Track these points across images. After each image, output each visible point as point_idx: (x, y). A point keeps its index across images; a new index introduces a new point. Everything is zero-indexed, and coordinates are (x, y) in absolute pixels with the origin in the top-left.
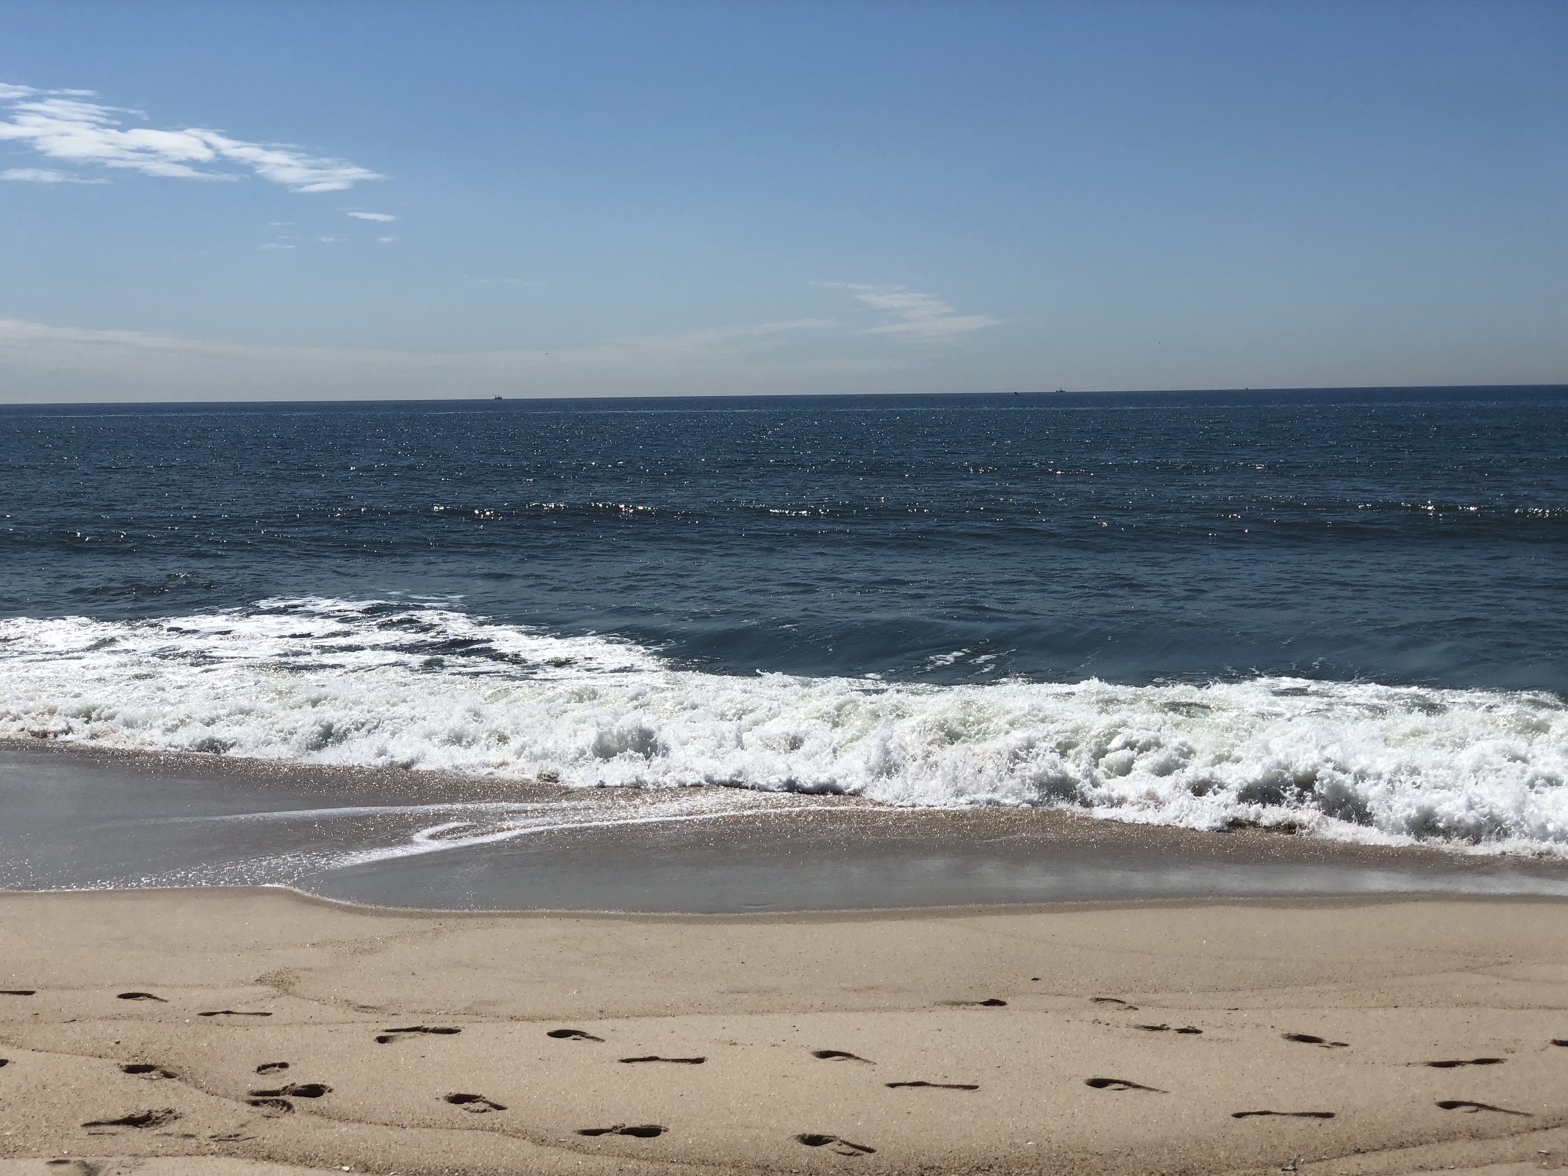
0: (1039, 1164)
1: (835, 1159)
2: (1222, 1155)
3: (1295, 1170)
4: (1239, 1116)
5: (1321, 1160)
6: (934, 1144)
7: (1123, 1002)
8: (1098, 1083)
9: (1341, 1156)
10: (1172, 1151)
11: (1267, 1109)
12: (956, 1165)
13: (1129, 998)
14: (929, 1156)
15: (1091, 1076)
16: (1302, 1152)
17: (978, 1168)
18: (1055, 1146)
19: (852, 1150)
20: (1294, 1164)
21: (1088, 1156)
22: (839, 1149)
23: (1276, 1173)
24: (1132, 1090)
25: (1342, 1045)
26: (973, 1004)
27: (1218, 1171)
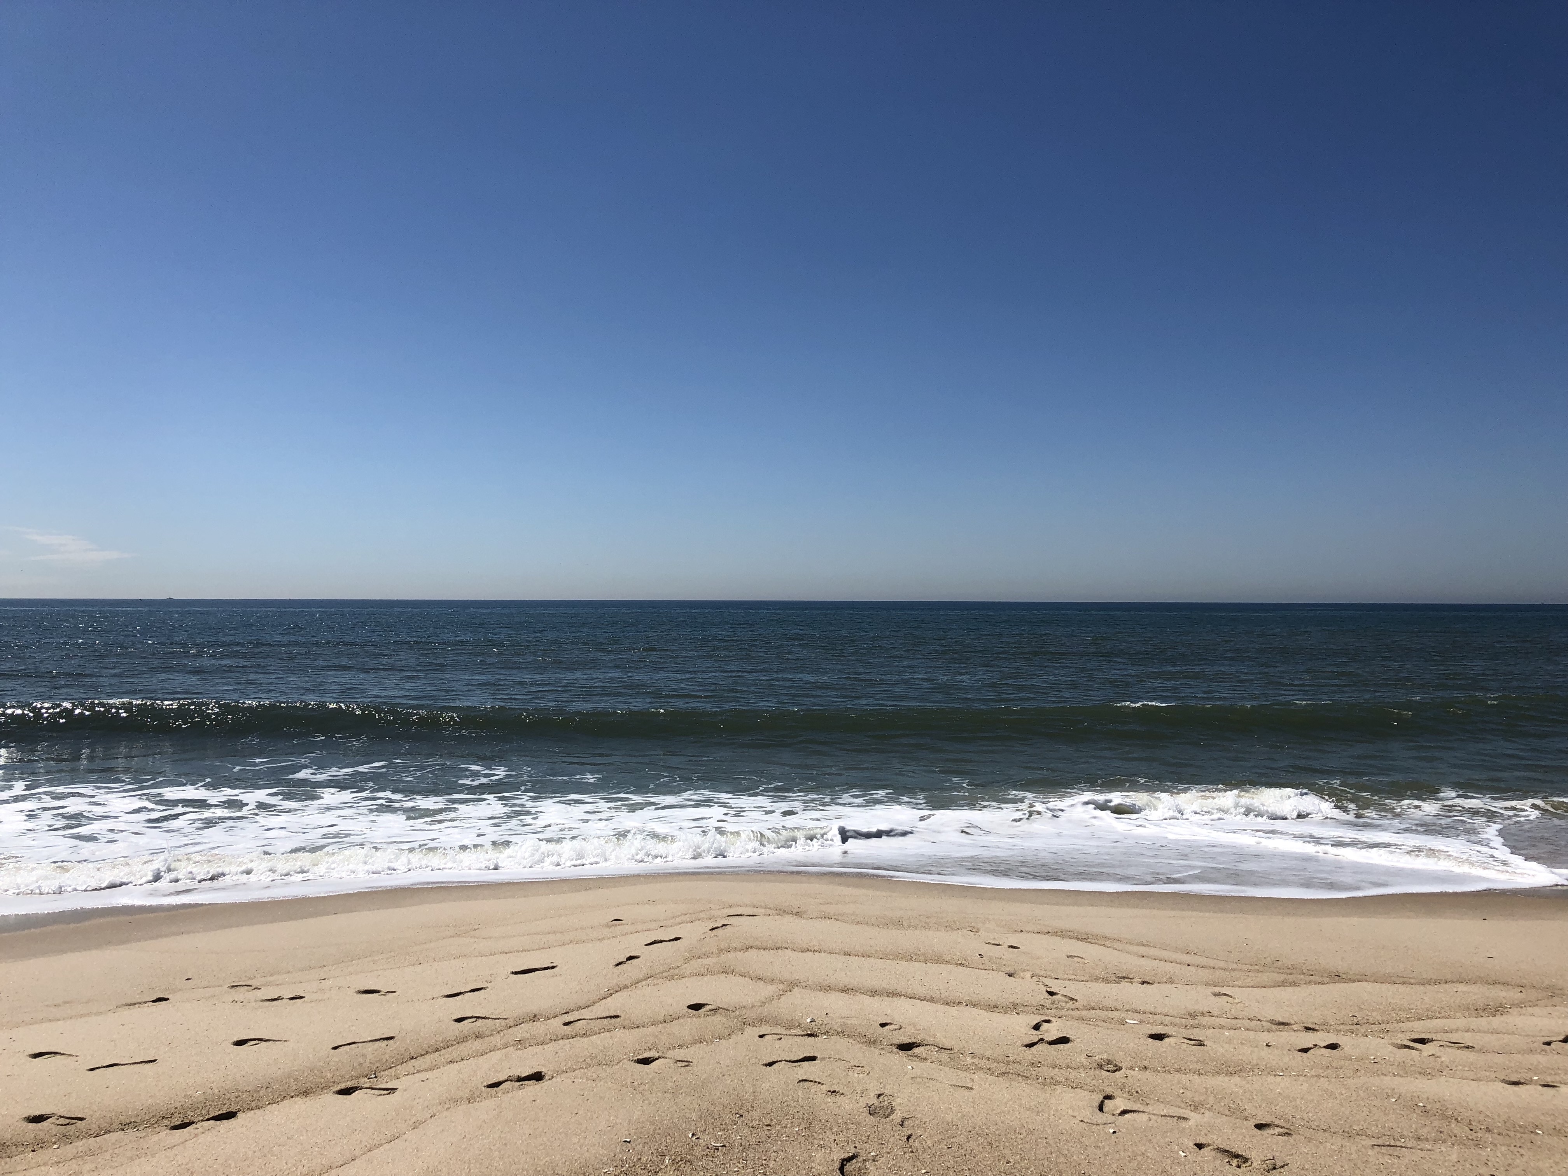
0: (206, 1106)
1: (55, 1130)
2: (329, 1075)
3: (376, 1077)
4: (335, 1048)
5: (391, 1068)
6: (129, 1106)
7: (250, 986)
8: (240, 1043)
9: (402, 1063)
10: (296, 1080)
11: (353, 1041)
12: (147, 1118)
13: (254, 983)
14: (126, 1116)
15: (236, 1039)
16: (378, 1065)
17: (163, 1117)
18: (216, 1091)
19: (68, 1121)
20: (375, 1074)
21: (240, 1094)
22: (58, 1122)
23: (365, 1082)
24: (263, 1044)
25: (392, 992)
26: (145, 1003)
27: (328, 1087)
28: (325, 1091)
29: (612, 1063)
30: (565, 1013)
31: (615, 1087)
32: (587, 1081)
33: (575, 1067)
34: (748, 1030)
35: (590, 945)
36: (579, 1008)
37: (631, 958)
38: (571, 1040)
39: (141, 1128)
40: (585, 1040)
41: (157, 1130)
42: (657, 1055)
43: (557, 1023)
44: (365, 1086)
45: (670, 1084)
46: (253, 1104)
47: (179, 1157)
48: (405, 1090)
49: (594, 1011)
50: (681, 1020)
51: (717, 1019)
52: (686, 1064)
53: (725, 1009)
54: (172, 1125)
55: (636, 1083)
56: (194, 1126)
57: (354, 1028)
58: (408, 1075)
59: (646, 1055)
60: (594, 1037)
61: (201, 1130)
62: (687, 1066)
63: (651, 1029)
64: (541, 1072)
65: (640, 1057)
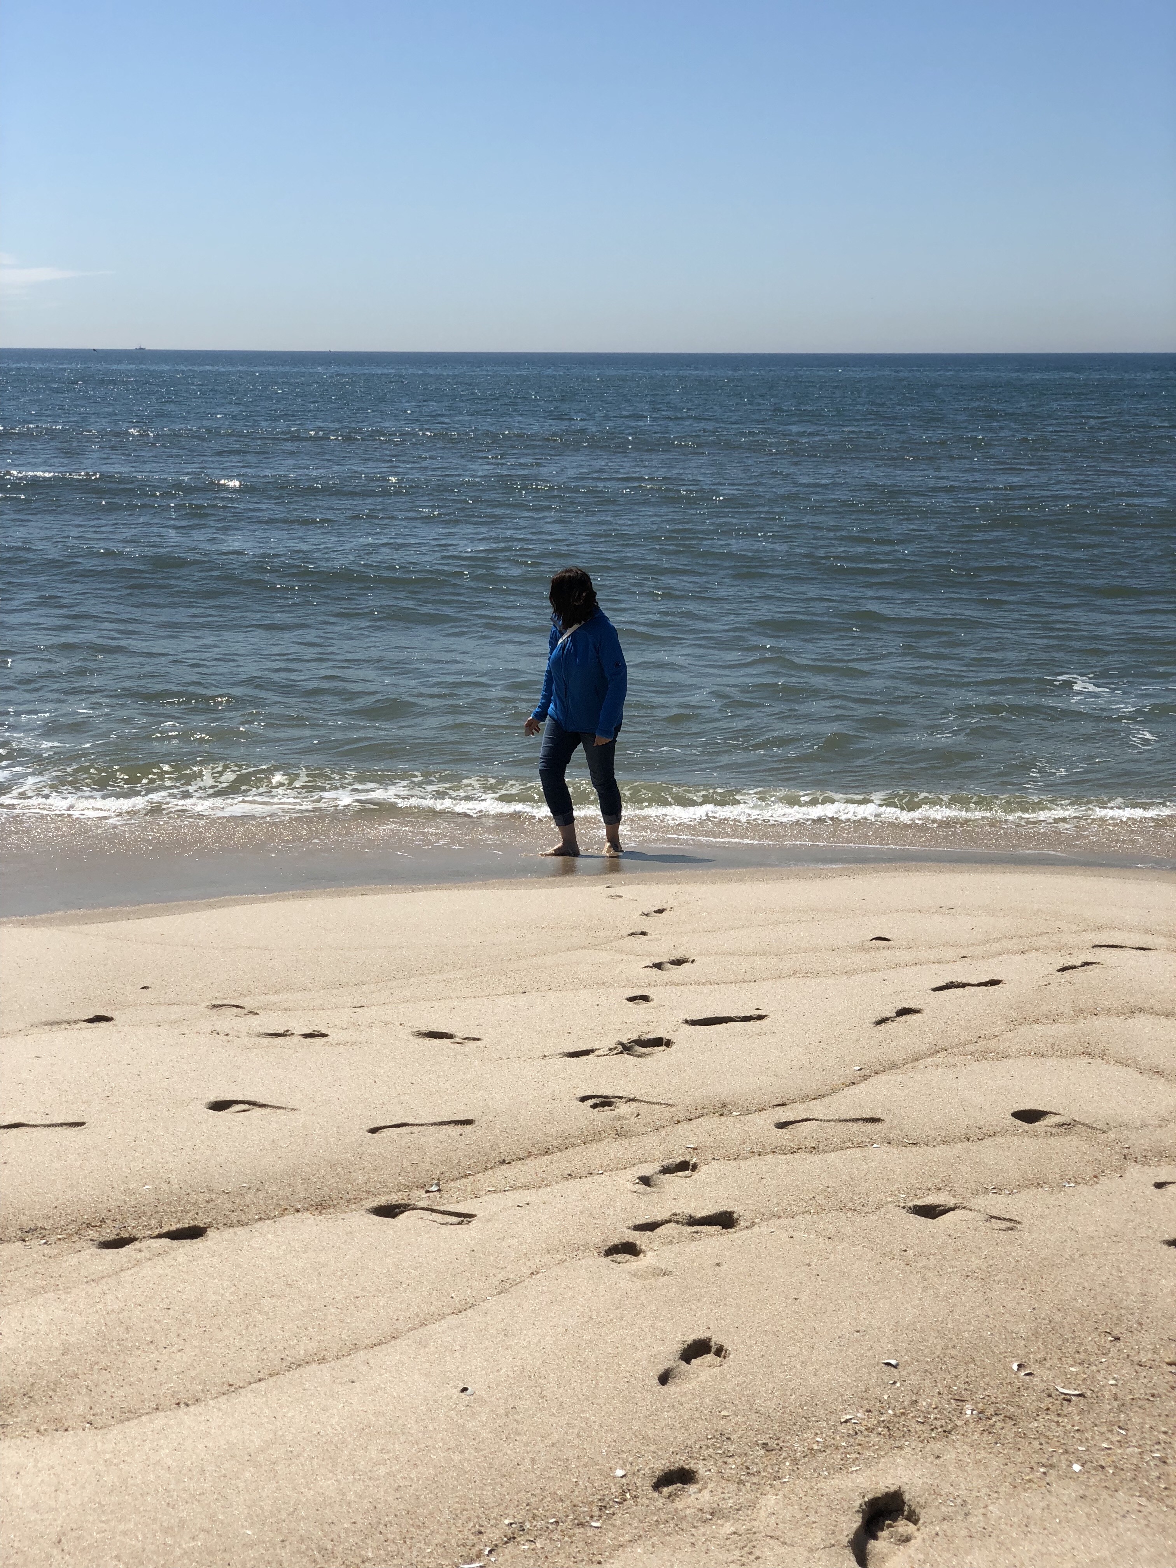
0: (158, 1212)
2: (360, 1180)
3: (439, 1190)
4: (374, 1131)
5: (466, 1176)
6: (36, 1199)
7: (241, 1007)
8: (219, 1106)
9: (486, 1169)
10: (306, 1180)
11: (404, 1122)
12: (62, 1223)
13: (248, 1003)
14: (30, 1216)
15: (211, 1099)
16: (444, 1169)
17: (89, 1225)
18: (175, 1189)
20: (438, 1185)
21: (213, 1197)
23: (420, 1197)
24: (257, 1111)
25: (475, 1039)
26: (75, 1022)
27: (357, 1200)
28: (353, 1207)
29: (866, 1209)
30: (779, 1105)
31: (870, 1255)
32: (817, 1236)
33: (795, 1208)
34: (1134, 1171)
35: (830, 981)
36: (805, 1098)
37: (904, 1012)
38: (789, 1157)
39: (53, 1238)
40: (816, 1158)
41: (77, 1246)
42: (951, 1203)
43: (764, 1122)
44: (421, 1204)
45: (976, 1262)
46: (234, 1217)
47: (109, 1297)
48: (489, 1220)
49: (834, 1106)
50: (1000, 1140)
51: (1072, 1143)
52: (1009, 1224)
53: (1087, 1126)
54: (102, 1239)
55: (910, 1252)
56: (137, 1245)
57: (407, 1097)
58: (495, 1192)
59: (930, 1200)
60: (833, 1155)
61: (146, 1254)
62: (1012, 1229)
63: (940, 1151)
64: (731, 1213)
65: (920, 1203)
